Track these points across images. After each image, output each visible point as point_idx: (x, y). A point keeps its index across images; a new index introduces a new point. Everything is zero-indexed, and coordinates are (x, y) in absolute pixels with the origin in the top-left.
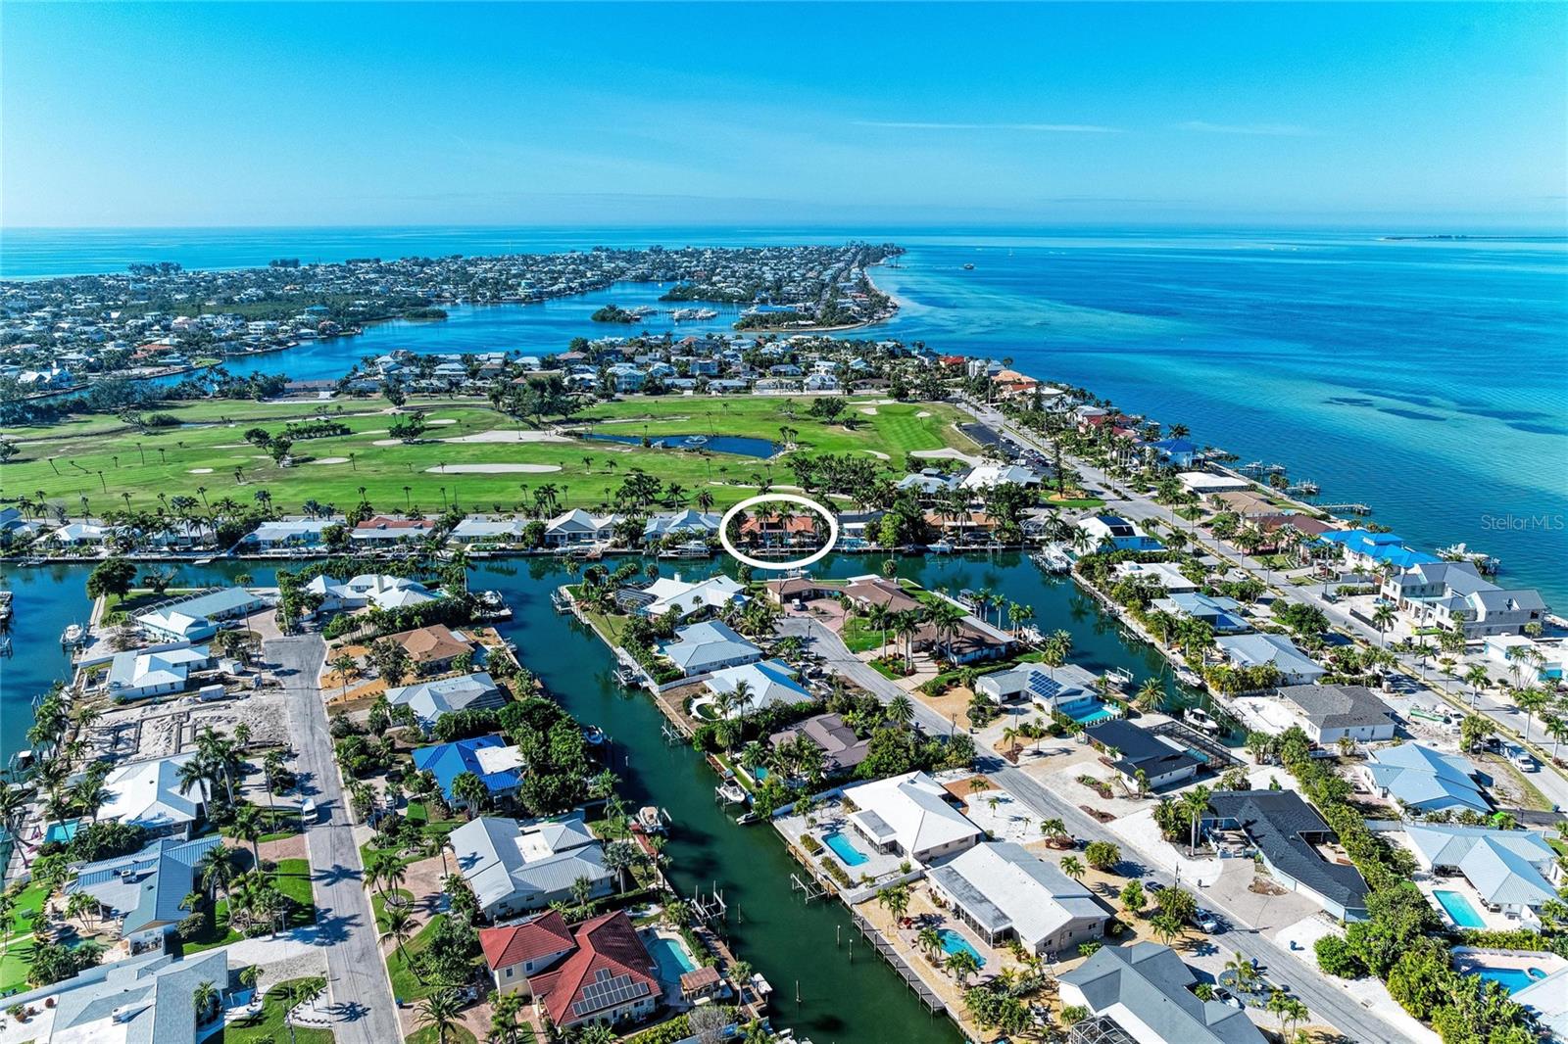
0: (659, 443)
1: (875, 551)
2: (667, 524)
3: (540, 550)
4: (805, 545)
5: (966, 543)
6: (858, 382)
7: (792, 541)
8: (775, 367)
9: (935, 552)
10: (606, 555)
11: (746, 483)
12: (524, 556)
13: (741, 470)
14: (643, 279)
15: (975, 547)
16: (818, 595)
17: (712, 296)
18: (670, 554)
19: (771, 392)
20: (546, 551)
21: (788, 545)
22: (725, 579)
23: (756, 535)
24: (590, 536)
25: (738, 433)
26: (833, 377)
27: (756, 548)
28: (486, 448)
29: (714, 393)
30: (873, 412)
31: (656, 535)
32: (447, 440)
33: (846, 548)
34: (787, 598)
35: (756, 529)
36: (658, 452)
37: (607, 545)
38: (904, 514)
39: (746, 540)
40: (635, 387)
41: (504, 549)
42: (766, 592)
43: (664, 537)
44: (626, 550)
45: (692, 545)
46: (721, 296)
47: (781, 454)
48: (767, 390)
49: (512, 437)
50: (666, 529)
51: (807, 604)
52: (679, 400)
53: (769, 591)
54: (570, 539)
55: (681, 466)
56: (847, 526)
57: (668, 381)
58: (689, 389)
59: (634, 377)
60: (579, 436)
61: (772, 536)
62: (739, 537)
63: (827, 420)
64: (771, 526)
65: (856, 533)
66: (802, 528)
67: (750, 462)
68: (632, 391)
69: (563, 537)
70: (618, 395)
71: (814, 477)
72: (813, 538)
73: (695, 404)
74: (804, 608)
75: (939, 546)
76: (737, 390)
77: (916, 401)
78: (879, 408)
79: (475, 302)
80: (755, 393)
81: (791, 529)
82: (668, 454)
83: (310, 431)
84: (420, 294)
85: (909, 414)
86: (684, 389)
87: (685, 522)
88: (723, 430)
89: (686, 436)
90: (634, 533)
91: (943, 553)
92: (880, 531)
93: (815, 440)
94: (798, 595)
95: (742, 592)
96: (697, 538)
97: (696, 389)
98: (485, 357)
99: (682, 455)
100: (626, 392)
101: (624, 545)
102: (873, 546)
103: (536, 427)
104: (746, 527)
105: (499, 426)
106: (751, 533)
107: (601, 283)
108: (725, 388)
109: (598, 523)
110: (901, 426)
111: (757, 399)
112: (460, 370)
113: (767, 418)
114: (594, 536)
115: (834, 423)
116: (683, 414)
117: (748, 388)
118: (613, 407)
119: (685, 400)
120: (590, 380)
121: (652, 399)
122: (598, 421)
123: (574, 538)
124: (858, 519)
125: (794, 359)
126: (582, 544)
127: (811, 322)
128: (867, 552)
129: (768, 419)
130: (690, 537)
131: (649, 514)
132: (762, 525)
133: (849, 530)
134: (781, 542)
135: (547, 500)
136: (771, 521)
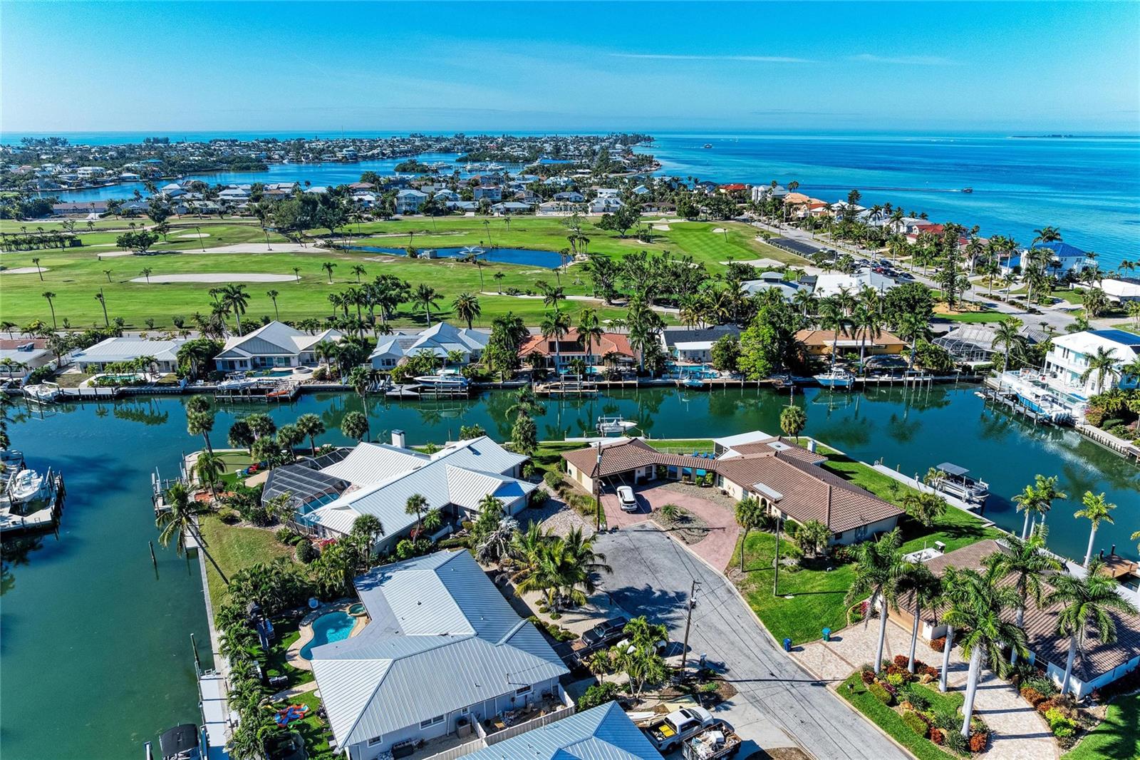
0: (427, 253)
1: (730, 386)
2: (406, 344)
3: (200, 384)
4: (619, 376)
5: (869, 373)
6: (644, 205)
7: (599, 370)
8: (558, 194)
9: (828, 387)
10: (302, 391)
11: (529, 293)
12: (174, 393)
13: (523, 280)
14: (447, 151)
15: (885, 378)
16: (663, 475)
17: (501, 159)
18: (405, 390)
19: (555, 214)
20: (210, 385)
21: (593, 376)
22: (485, 444)
23: (543, 360)
24: (287, 361)
25: (519, 245)
26: (618, 200)
27: (544, 381)
28: (221, 259)
29: (496, 214)
30: (666, 228)
31: (389, 361)
32: (185, 252)
33: (686, 381)
34: (608, 484)
35: (544, 351)
36: (425, 262)
37: (310, 376)
38: (776, 329)
39: (528, 367)
40: (416, 209)
41: (144, 383)
42: (565, 469)
43: (399, 363)
44: (337, 384)
45: (442, 375)
46: (509, 158)
47: (571, 264)
48: (550, 212)
49: (261, 248)
50: (406, 352)
51: (647, 494)
52: (461, 220)
53: (570, 466)
54: (255, 366)
55: (449, 275)
56: (680, 346)
57: (449, 204)
58: (471, 210)
59: (414, 198)
60: (338, 247)
61: (565, 362)
62: (517, 364)
63: (619, 234)
64: (566, 346)
65: (695, 356)
66: (615, 350)
67: (535, 272)
68: (413, 213)
69: (243, 363)
70: (397, 216)
71: (618, 285)
72: (631, 364)
73: (476, 222)
74: (641, 507)
75: (832, 377)
76: (520, 212)
77: (706, 220)
78: (670, 225)
79: (299, 161)
80: (539, 214)
81: (599, 351)
82: (435, 264)
83: (30, 242)
84: (253, 156)
85: (705, 229)
86: (466, 210)
87: (434, 341)
88: (503, 242)
89: (461, 248)
90: (354, 356)
91: (840, 388)
92: (738, 354)
93: (608, 251)
94: (627, 477)
95: (518, 472)
96: (449, 365)
97: (478, 211)
98: (275, 187)
99: (452, 265)
100: (405, 213)
101: (336, 376)
102: (726, 377)
103: (295, 240)
104: (528, 348)
105: (254, 240)
106: (535, 357)
107: (410, 152)
108: (508, 210)
109: (303, 342)
110: (699, 239)
111: (540, 219)
112: (243, 196)
113: (552, 233)
114: (294, 362)
115: (626, 237)
116: (461, 230)
117: (531, 211)
118: (389, 225)
119: (465, 220)
120: (370, 202)
121: (430, 219)
122: (368, 235)
123: (261, 365)
124: (697, 336)
125: (576, 189)
126: (273, 374)
127: (588, 170)
128: (718, 387)
129: (552, 235)
130: (440, 363)
131: (386, 330)
132: (552, 345)
133: (684, 352)
134: (582, 372)
135: (232, 308)
136: (567, 338)
